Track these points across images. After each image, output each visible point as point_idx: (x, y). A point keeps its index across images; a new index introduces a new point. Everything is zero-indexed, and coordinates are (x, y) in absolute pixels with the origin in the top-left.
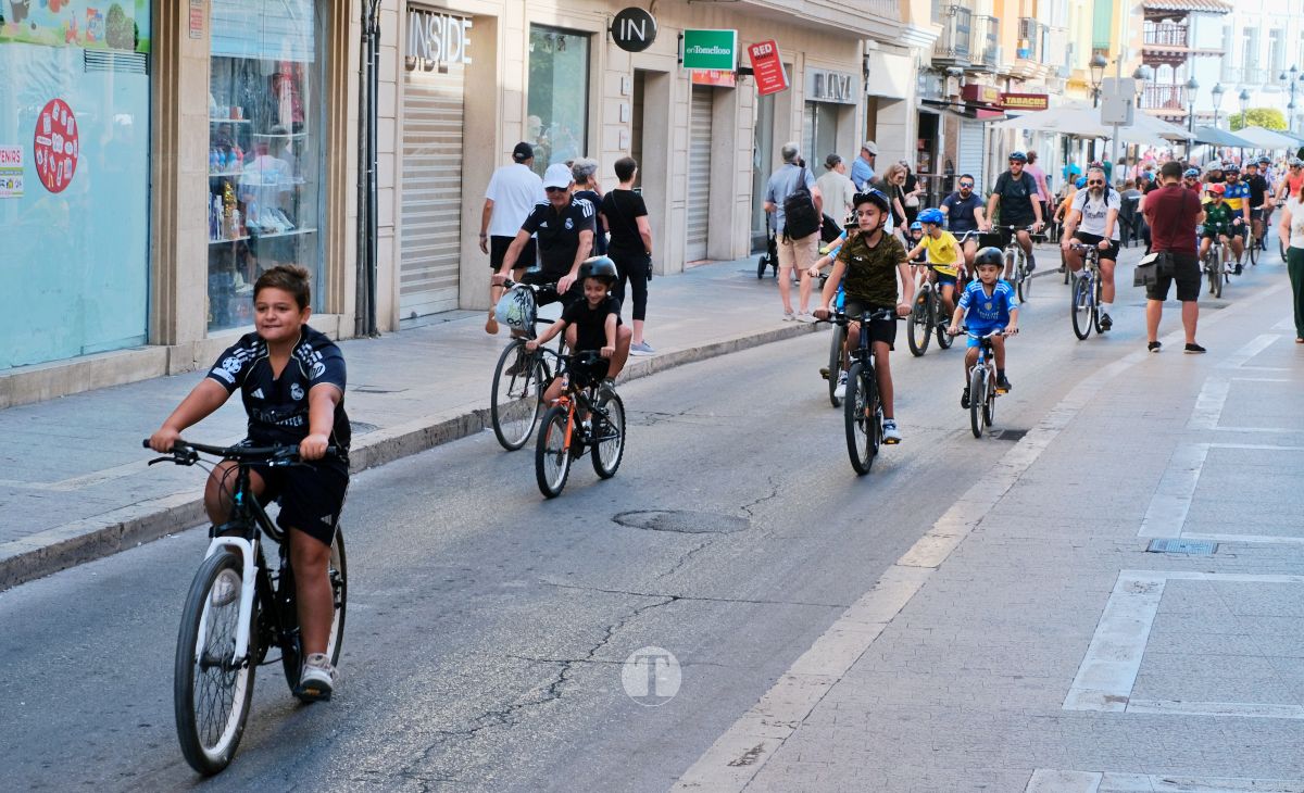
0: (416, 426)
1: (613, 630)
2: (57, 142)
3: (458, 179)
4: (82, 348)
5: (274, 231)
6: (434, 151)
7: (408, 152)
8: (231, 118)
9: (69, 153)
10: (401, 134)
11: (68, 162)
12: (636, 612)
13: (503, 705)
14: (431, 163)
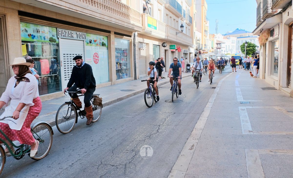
0: (140, 90)
1: (166, 119)
2: (96, 58)
5: (124, 68)
7: (140, 59)
8: (118, 55)
10: (139, 57)
11: (98, 60)
12: (169, 116)
13: (150, 134)
14: (142, 60)
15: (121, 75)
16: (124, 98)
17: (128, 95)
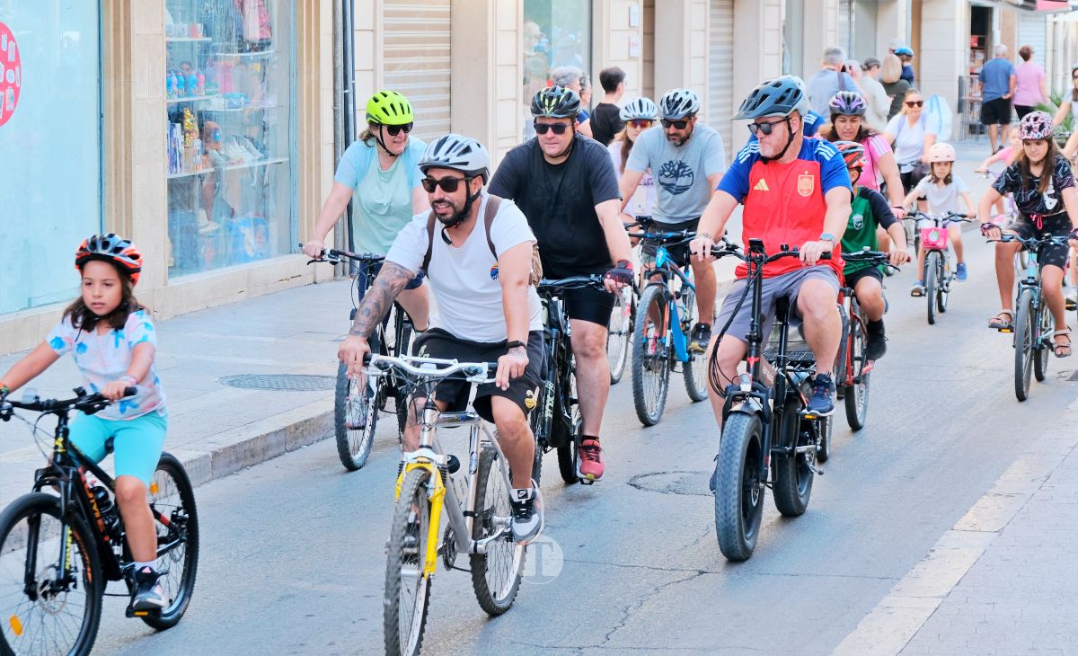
1: (628, 612)
3: (447, 96)
4: (29, 299)
5: (240, 161)
6: (418, 66)
7: (389, 68)
8: (189, 36)
9: (11, 81)
10: (381, 48)
11: (10, 91)
12: (657, 589)
14: (416, 79)
15: (212, 227)
16: (265, 450)
17: (296, 427)
